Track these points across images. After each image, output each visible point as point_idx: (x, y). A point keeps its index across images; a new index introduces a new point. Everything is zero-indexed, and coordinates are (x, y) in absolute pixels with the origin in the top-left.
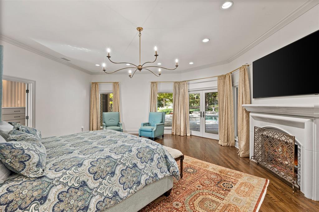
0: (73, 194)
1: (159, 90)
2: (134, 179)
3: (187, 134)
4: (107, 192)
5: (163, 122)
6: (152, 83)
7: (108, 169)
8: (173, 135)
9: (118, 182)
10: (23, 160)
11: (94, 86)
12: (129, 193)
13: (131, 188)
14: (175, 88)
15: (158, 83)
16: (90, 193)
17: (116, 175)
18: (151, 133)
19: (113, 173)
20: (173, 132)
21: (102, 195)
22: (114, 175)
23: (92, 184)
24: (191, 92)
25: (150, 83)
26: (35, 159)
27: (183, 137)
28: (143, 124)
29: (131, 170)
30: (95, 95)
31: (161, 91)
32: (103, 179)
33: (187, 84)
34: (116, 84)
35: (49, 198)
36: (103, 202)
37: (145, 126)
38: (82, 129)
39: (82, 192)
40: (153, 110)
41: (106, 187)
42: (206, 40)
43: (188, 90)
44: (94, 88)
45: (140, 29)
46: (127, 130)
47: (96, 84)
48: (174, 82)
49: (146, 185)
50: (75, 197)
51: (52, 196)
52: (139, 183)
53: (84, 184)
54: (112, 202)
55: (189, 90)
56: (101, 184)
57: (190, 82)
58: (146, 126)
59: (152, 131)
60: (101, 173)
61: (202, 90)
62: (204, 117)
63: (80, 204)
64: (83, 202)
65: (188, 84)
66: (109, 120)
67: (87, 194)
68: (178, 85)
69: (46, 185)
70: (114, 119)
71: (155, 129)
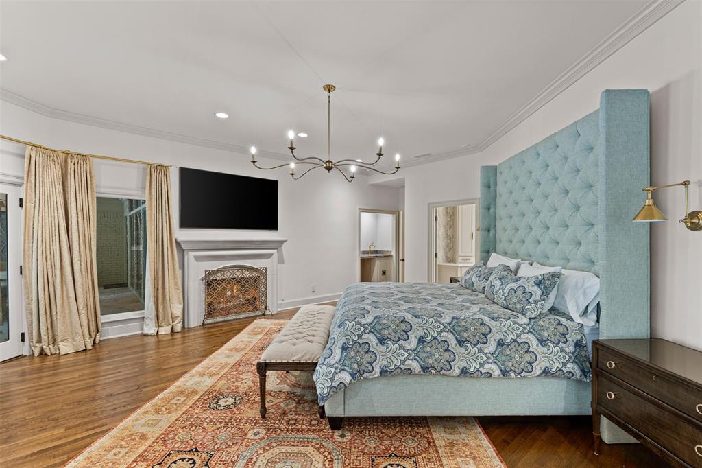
45: (329, 88)
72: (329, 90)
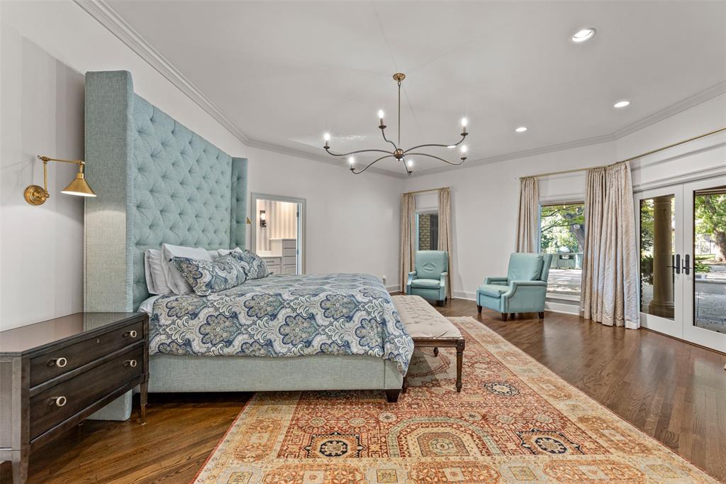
0: (221, 322)
1: (545, 197)
2: (304, 335)
3: (627, 322)
4: (259, 336)
5: (543, 278)
6: (522, 179)
7: (269, 309)
8: (581, 318)
9: (278, 330)
10: (196, 277)
11: (407, 201)
12: (289, 350)
13: (294, 345)
14: (591, 185)
15: (541, 178)
16: (239, 329)
17: (278, 320)
18: (498, 301)
19: (274, 316)
20: (583, 312)
21: (251, 336)
22: (274, 319)
23: (243, 319)
24: (644, 193)
25: (519, 182)
26: (207, 278)
27: (612, 328)
28: (489, 279)
29: (304, 320)
30: (408, 217)
31: (548, 199)
32: (259, 318)
33: (629, 170)
34: (445, 193)
35: (199, 316)
36: (251, 345)
37: (494, 284)
38: (384, 280)
39: (231, 324)
40: (523, 248)
41: (260, 329)
42: (583, 36)
43: (633, 187)
44: (407, 205)
45: (399, 78)
46: (467, 292)
47: (409, 195)
48: (586, 169)
49: (322, 351)
50: (222, 326)
51: (203, 315)
52: (308, 344)
53: (235, 316)
54: (262, 351)
55: (636, 189)
56: (254, 323)
57: (643, 161)
58: (500, 284)
59: (500, 297)
60: (257, 311)
61: (683, 183)
62: (687, 273)
63: (225, 335)
64: (228, 334)
65: (632, 170)
66: (425, 266)
67: (235, 329)
68: (600, 176)
69: (201, 304)
70: (435, 264)
71: (508, 294)
72: (399, 79)
